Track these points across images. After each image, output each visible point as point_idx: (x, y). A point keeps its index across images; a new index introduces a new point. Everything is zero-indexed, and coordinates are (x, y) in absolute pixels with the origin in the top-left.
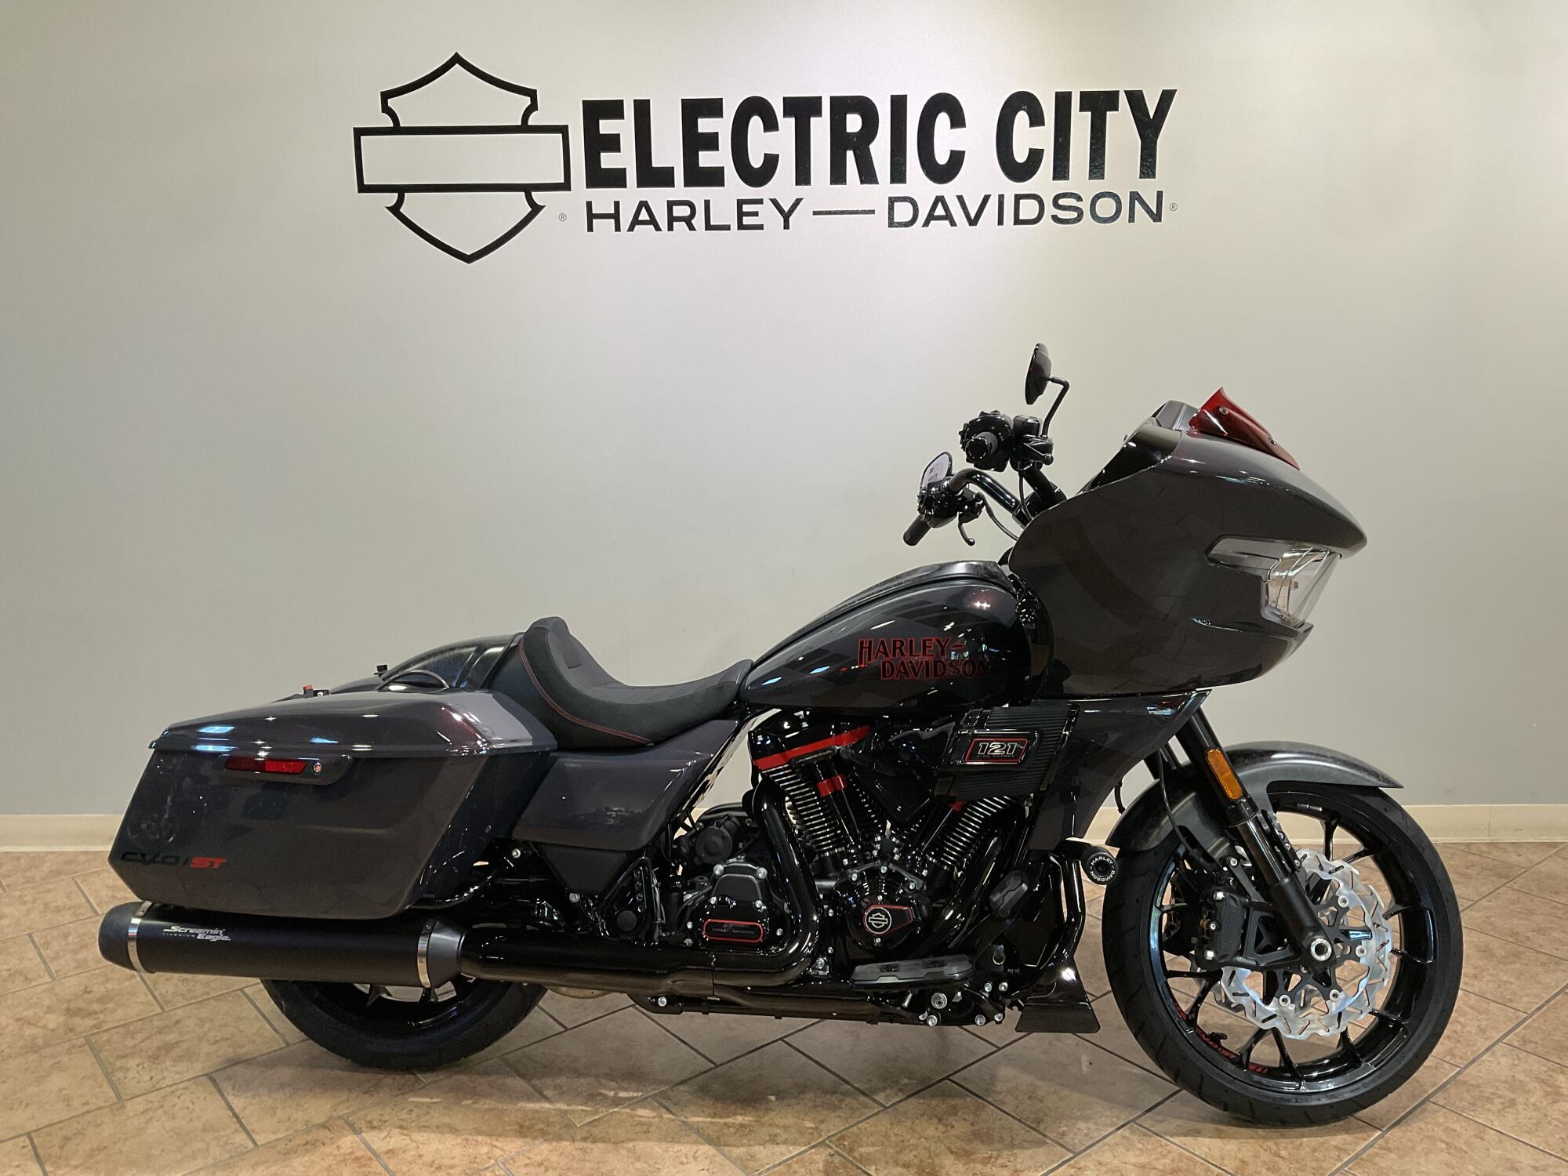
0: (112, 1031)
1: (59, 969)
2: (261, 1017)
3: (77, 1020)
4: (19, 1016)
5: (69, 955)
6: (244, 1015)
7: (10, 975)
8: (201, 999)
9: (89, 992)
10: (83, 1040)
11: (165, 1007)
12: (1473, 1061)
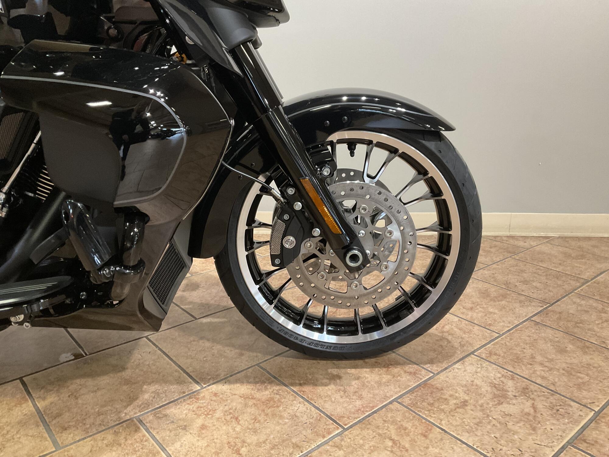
12: (446, 369)
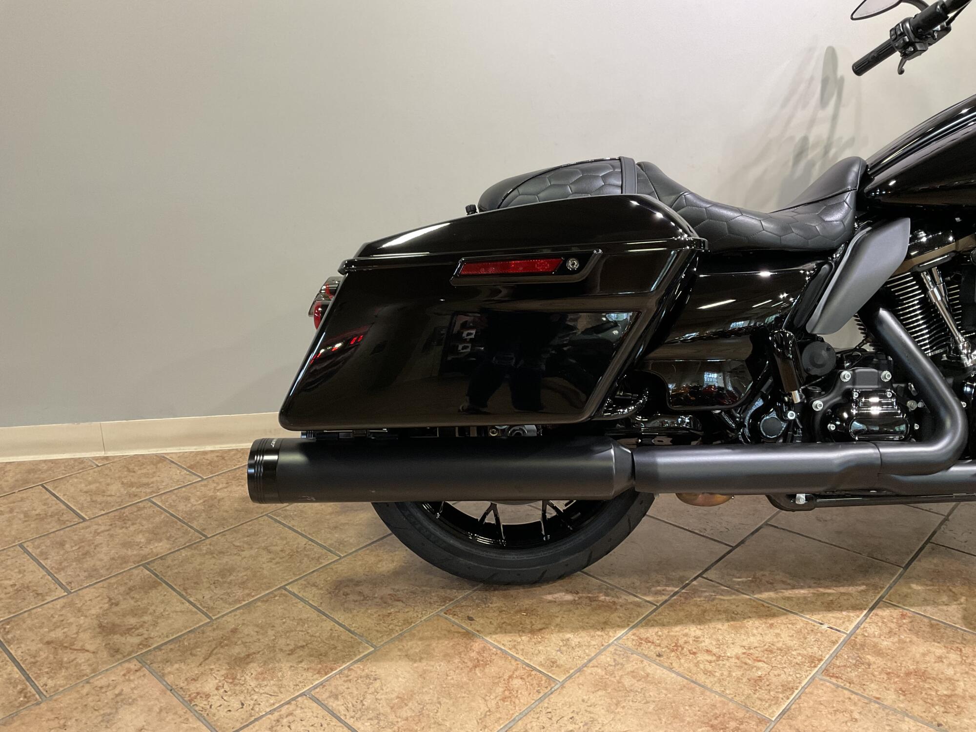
0: (163, 648)
1: (70, 580)
2: (324, 617)
3: (117, 638)
4: (46, 639)
5: (74, 563)
6: (304, 616)
7: (18, 591)
8: (247, 602)
9: (117, 604)
10: (135, 662)
11: (211, 615)
